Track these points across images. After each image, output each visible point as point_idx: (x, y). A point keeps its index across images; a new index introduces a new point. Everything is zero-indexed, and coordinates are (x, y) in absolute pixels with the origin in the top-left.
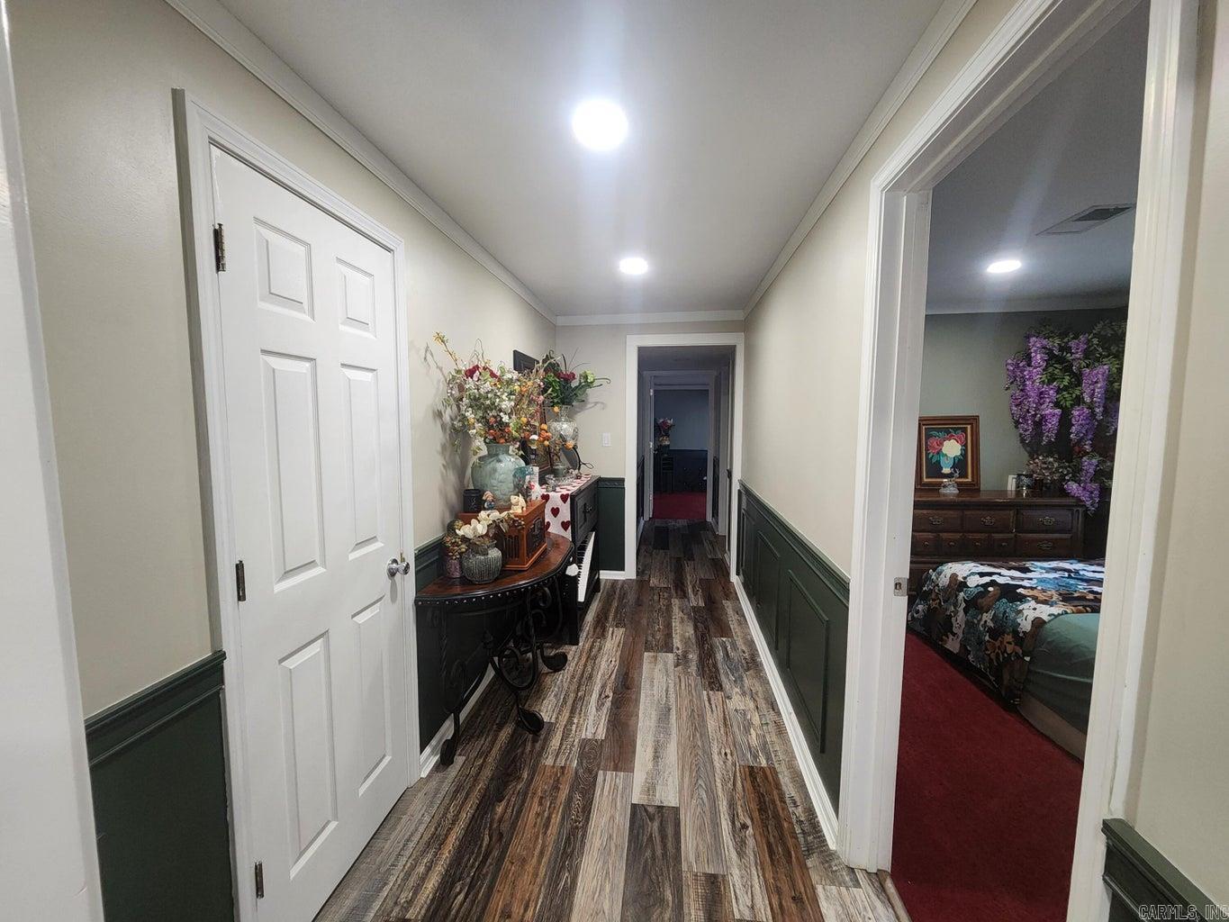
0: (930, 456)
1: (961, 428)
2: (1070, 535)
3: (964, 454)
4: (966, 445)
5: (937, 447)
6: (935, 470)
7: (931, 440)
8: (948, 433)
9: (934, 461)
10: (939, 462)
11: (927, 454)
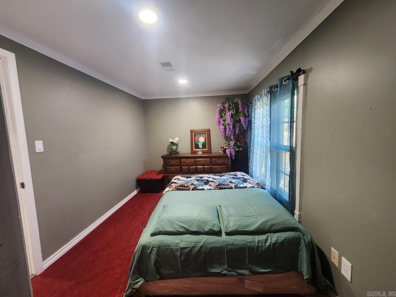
0: (196, 142)
1: (204, 133)
2: (226, 166)
3: (205, 142)
4: (206, 138)
5: (197, 139)
6: (197, 147)
7: (196, 137)
8: (201, 135)
9: (197, 144)
10: (198, 144)
11: (195, 142)
